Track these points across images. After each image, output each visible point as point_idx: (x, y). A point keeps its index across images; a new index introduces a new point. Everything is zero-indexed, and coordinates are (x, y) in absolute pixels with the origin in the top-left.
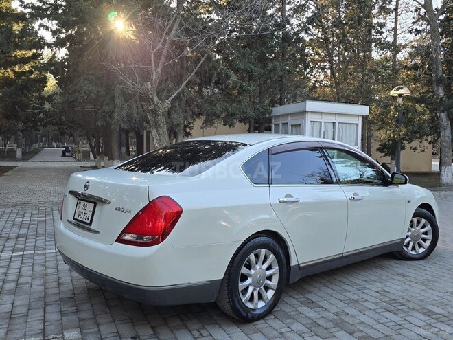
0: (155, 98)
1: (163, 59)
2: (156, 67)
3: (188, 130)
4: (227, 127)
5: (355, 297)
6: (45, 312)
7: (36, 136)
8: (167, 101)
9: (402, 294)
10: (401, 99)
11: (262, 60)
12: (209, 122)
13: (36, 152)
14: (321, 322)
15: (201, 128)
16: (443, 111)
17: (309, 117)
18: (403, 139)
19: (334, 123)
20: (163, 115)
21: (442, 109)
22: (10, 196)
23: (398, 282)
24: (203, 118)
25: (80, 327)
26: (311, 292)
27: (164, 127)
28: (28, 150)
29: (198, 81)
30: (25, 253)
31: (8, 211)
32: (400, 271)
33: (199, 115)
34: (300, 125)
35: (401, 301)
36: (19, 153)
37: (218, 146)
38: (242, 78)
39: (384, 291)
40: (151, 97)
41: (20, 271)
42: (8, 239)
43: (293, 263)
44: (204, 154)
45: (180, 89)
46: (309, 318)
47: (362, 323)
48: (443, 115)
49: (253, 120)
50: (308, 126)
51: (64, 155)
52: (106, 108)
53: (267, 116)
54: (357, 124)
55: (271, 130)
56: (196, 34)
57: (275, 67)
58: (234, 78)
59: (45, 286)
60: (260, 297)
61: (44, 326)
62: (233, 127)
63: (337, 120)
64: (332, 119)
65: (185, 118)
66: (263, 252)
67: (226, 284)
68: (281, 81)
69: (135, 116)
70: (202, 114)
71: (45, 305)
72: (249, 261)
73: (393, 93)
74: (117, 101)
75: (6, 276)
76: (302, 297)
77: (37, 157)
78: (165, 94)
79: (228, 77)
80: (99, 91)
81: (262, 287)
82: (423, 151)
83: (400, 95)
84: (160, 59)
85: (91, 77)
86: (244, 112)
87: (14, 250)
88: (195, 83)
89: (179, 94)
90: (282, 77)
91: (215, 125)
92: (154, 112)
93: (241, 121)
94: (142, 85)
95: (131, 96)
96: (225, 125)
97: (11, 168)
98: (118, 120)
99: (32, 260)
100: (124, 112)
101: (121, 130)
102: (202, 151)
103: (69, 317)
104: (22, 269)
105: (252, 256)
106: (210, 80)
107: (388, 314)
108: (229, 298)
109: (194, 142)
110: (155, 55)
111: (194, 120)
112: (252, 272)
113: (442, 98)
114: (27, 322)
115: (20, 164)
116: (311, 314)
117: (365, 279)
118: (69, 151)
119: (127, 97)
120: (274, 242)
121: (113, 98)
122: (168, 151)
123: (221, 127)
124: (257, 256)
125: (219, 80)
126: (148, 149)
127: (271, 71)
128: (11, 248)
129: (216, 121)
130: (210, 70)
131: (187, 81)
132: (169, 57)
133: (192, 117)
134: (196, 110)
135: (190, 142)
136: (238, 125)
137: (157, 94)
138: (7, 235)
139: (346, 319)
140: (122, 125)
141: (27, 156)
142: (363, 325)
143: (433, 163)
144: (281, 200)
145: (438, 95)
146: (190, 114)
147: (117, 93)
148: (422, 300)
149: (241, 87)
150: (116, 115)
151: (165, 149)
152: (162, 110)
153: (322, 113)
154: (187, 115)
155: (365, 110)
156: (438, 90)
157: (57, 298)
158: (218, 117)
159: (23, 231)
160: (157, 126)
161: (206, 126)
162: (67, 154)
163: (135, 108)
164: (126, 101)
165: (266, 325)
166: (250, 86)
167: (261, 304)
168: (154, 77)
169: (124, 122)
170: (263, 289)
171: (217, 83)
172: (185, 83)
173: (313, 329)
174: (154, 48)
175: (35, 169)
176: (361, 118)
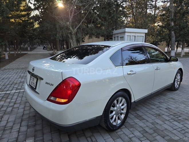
0: (71, 28)
1: (73, 13)
2: (71, 16)
3: (83, 40)
4: (97, 38)
5: (158, 113)
6: (21, 126)
7: (35, 43)
8: (75, 29)
9: (177, 110)
10: (159, 26)
11: (109, 13)
12: (90, 37)
13: (35, 48)
14: (147, 129)
15: (88, 39)
16: (173, 31)
17: (126, 34)
18: (158, 41)
19: (135, 36)
20: (74, 34)
21: (172, 30)
22: (22, 65)
23: (173, 103)
24: (89, 35)
25: (34, 136)
26: (138, 110)
27: (74, 39)
28: (32, 48)
29: (87, 22)
30: (21, 91)
31: (19, 71)
32: (171, 97)
33: (87, 34)
34: (123, 37)
35: (178, 114)
36: (29, 49)
37: (95, 48)
38: (102, 20)
39: (169, 108)
40: (69, 28)
41: (16, 100)
42: (16, 84)
43: (133, 101)
44: (90, 51)
45: (80, 24)
46: (141, 127)
47: (166, 129)
48: (173, 32)
49: (106, 36)
50: (126, 37)
51: (44, 49)
52: (54, 33)
53: (111, 34)
54: (143, 36)
55: (112, 39)
56: (85, 2)
57: (114, 15)
58: (100, 20)
59: (24, 109)
60: (119, 119)
61: (18, 135)
62: (99, 38)
63: (136, 35)
64: (134, 34)
65: (82, 36)
66: (120, 98)
67: (104, 117)
68: (116, 21)
69: (64, 35)
70: (88, 34)
71: (22, 121)
72: (114, 104)
73: (156, 24)
74: (58, 30)
75: (9, 103)
76: (135, 113)
77: (35, 50)
78: (75, 27)
79: (97, 20)
80: (51, 26)
81: (120, 114)
82: (162, 45)
83: (158, 25)
84: (72, 13)
85: (48, 21)
86: (103, 33)
87: (17, 89)
88: (85, 22)
89: (79, 26)
90: (116, 19)
91: (93, 38)
92: (71, 33)
93: (102, 36)
94: (66, 23)
95: (63, 28)
96: (96, 38)
97: (26, 54)
98: (58, 37)
99: (22, 94)
100: (60, 34)
101: (60, 40)
102: (89, 50)
103: (30, 129)
104: (17, 99)
105: (115, 102)
106: (91, 21)
107: (175, 123)
108: (105, 123)
109: (86, 45)
110: (70, 11)
111: (85, 36)
112: (115, 108)
113: (173, 26)
114: (11, 132)
115: (29, 52)
116: (141, 124)
117: (158, 101)
118: (45, 48)
119: (61, 28)
120: (125, 93)
121: (56, 29)
122: (77, 49)
123: (94, 38)
124: (117, 101)
125: (94, 21)
126: (70, 47)
127: (112, 17)
128: (15, 89)
129: (93, 36)
130: (91, 17)
131: (82, 21)
132: (75, 13)
133: (85, 35)
134: (86, 33)
135: (85, 45)
136: (101, 38)
137: (72, 27)
138: (16, 82)
139: (158, 127)
140: (60, 39)
141: (32, 49)
142: (167, 131)
143: (165, 49)
144: (128, 73)
145: (171, 25)
146: (84, 34)
147: (57, 27)
148: (187, 113)
149: (102, 23)
150: (58, 35)
151: (76, 48)
152: (73, 32)
153: (131, 32)
154: (83, 34)
155: (146, 31)
156: (171, 23)
157: (28, 116)
158: (94, 35)
159: (23, 80)
160: (72, 38)
161: (90, 38)
162: (45, 49)
163: (64, 32)
164: (61, 30)
165: (122, 133)
166: (105, 23)
167: (119, 122)
168: (70, 20)
169: (60, 37)
170: (120, 115)
171: (93, 22)
172: (82, 22)
173: (144, 134)
174: (70, 9)
175: (33, 54)
176: (144, 34)
